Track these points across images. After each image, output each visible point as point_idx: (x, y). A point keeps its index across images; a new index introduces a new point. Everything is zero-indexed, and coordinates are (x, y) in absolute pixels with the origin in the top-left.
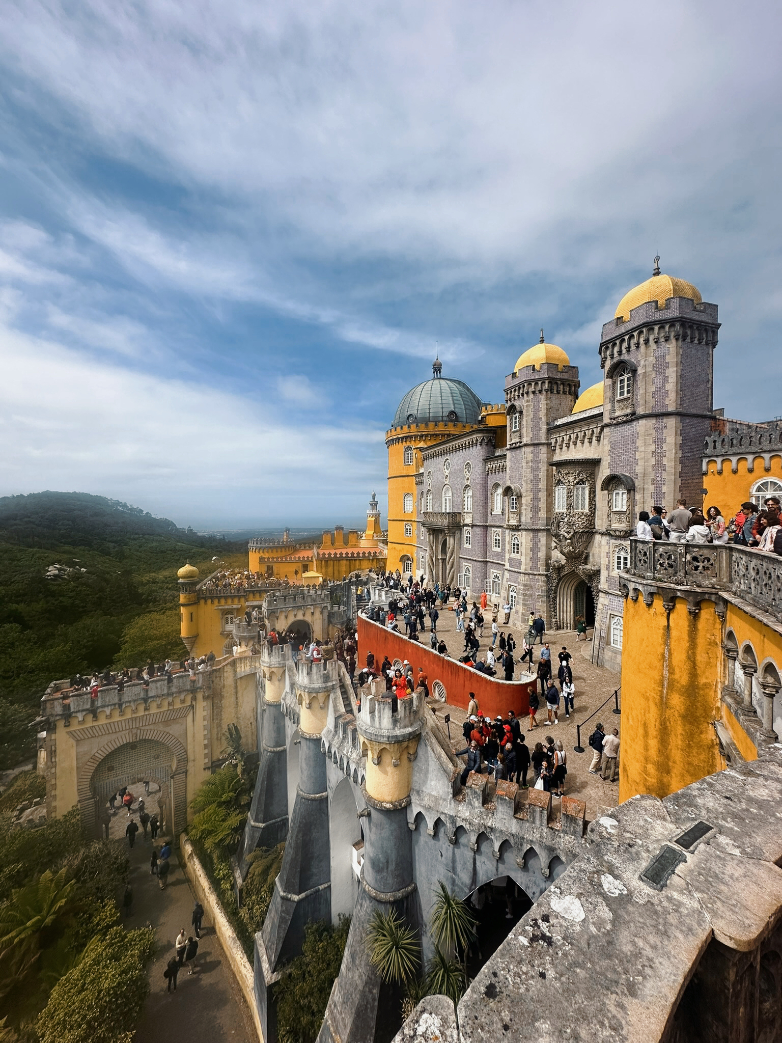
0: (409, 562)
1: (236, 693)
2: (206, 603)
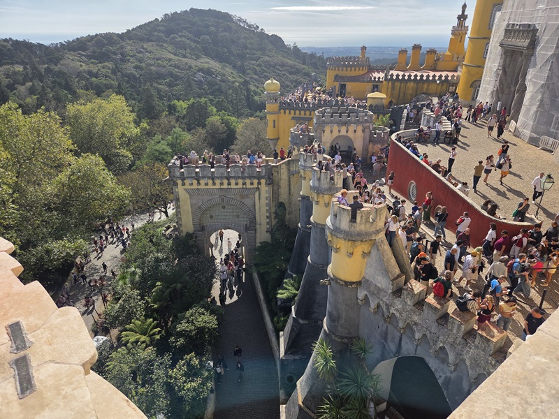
1: (290, 185)
2: (285, 113)
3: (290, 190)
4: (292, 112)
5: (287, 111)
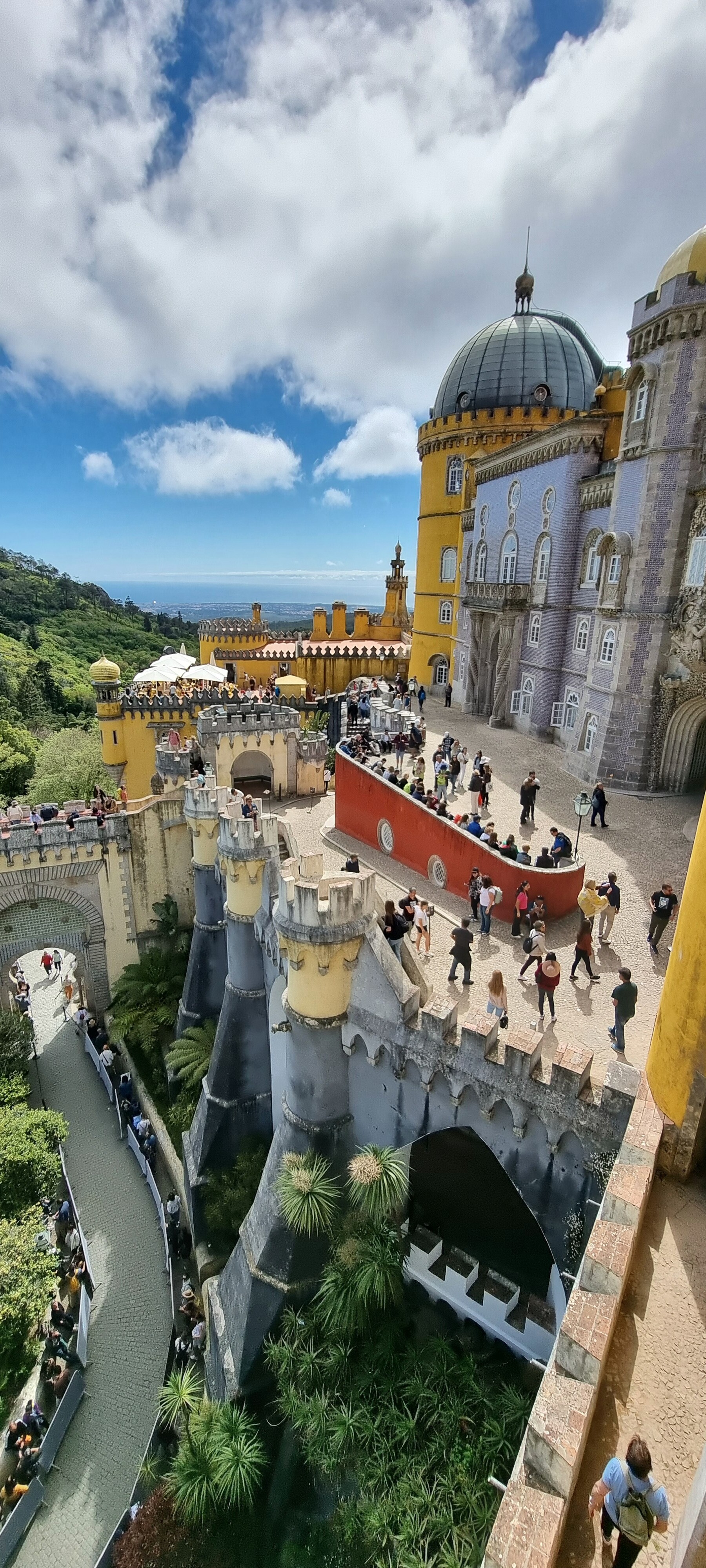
0: (444, 667)
1: (164, 848)
2: (133, 716)
3: (165, 856)
4: (147, 714)
5: (138, 714)
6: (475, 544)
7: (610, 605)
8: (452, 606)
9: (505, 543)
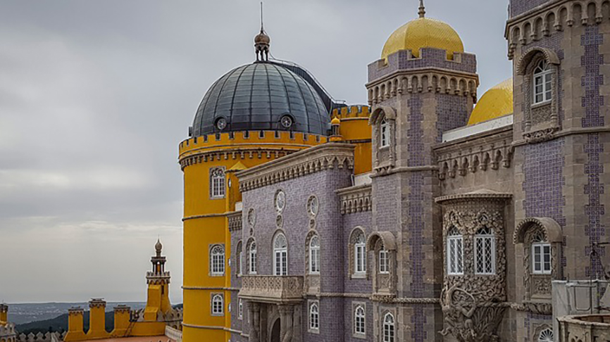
6: (244, 241)
7: (385, 292)
8: (224, 298)
9: (275, 240)
